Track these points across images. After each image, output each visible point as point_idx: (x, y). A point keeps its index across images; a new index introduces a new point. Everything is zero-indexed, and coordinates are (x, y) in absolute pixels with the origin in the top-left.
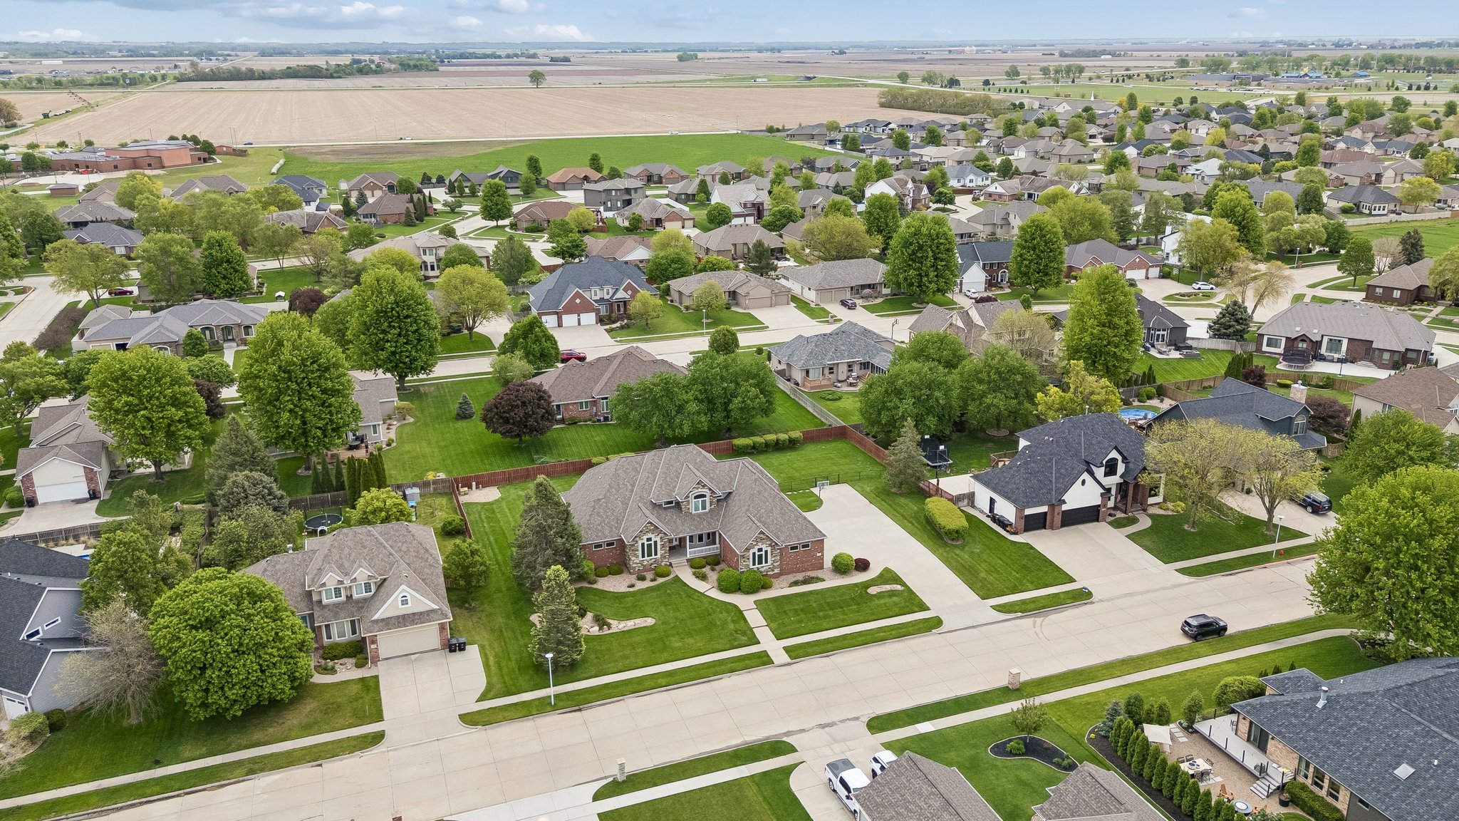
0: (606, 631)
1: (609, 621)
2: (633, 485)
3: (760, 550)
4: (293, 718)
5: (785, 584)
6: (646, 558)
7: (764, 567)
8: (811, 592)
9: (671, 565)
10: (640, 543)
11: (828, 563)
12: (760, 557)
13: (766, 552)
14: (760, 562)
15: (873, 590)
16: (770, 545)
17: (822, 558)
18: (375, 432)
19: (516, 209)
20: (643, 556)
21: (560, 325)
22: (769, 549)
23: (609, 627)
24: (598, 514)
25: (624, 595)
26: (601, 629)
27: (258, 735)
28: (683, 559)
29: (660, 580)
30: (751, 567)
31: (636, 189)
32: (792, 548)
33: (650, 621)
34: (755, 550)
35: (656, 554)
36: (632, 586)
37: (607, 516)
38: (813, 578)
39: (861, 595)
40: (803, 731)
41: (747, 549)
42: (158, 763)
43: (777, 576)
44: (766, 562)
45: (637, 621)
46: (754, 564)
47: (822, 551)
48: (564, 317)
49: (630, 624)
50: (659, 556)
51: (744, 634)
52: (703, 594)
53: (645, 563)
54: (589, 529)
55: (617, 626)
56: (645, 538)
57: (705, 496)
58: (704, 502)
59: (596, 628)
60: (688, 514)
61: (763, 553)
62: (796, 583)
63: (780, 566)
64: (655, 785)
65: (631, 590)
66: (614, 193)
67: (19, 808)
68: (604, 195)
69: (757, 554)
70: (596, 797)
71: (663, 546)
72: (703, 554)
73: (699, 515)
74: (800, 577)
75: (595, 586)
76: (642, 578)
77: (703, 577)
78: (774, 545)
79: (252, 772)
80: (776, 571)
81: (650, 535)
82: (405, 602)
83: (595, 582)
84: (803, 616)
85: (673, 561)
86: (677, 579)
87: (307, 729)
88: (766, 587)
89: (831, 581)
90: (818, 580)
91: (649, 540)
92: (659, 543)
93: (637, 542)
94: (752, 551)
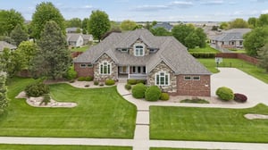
0: (42, 105)
3: (162, 74)
5: (178, 100)
7: (165, 87)
8: (195, 108)
9: (117, 81)
10: (100, 64)
11: (213, 93)
12: (162, 79)
13: (167, 76)
14: (162, 83)
15: (249, 116)
16: (170, 72)
17: (209, 89)
20: (102, 73)
22: (169, 75)
25: (77, 90)
26: (41, 103)
28: (125, 79)
30: (156, 84)
32: (186, 78)
34: (159, 73)
35: (109, 73)
36: (88, 86)
38: (200, 100)
39: (238, 118)
41: (153, 72)
43: (174, 95)
44: (167, 83)
46: (158, 83)
47: (209, 83)
50: (111, 74)
51: (126, 127)
52: (121, 96)
53: (103, 77)
55: (53, 104)
56: (103, 62)
57: (142, 47)
58: (141, 51)
60: (132, 55)
61: (165, 76)
62: (186, 101)
63: (177, 88)
69: (160, 76)
71: (113, 69)
73: (138, 57)
74: (190, 98)
75: (72, 84)
76: (96, 84)
77: (129, 89)
78: (172, 73)
80: (174, 91)
81: (106, 61)
83: (73, 82)
84: (182, 124)
89: (214, 104)
90: (204, 102)
91: (105, 64)
92: (111, 67)
93: (98, 64)
94: (156, 74)
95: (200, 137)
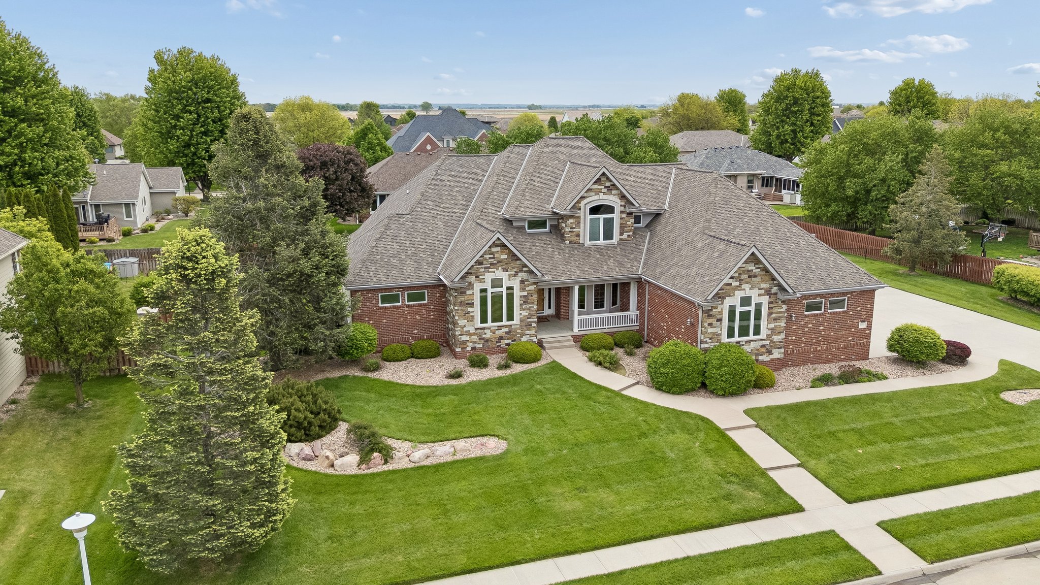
0: (377, 465)
1: (390, 442)
2: (469, 199)
3: (746, 301)
5: (804, 380)
6: (490, 324)
7: (751, 344)
9: (540, 343)
10: (477, 287)
11: (879, 347)
12: (745, 316)
13: (758, 306)
14: (744, 332)
15: (1014, 399)
16: (768, 292)
17: (866, 335)
18: (129, 215)
20: (484, 320)
22: (765, 300)
23: (387, 455)
24: (394, 239)
25: (435, 392)
26: (364, 460)
28: (565, 336)
29: (518, 368)
30: (725, 339)
32: (810, 308)
33: (493, 446)
34: (736, 300)
35: (510, 317)
36: (457, 375)
37: (412, 244)
38: (860, 373)
39: (996, 407)
41: (720, 297)
43: (779, 365)
44: (757, 332)
45: (461, 444)
46: (731, 334)
47: (869, 318)
49: (443, 451)
50: (516, 321)
51: (747, 482)
52: (617, 395)
53: (488, 334)
54: (373, 262)
55: (410, 454)
56: (488, 277)
57: (610, 209)
58: (609, 223)
59: (353, 458)
60: (576, 244)
61: (752, 308)
62: (825, 380)
63: (787, 343)
65: (454, 382)
69: (739, 309)
71: (525, 300)
72: (607, 328)
73: (598, 249)
74: (833, 369)
75: (375, 375)
76: (479, 363)
77: (613, 366)
78: (776, 292)
80: (777, 354)
81: (499, 274)
83: (377, 368)
84: (884, 446)
85: (545, 336)
86: (556, 368)
88: (762, 384)
90: (871, 377)
91: (496, 283)
92: (517, 294)
93: (470, 286)
94: (728, 302)
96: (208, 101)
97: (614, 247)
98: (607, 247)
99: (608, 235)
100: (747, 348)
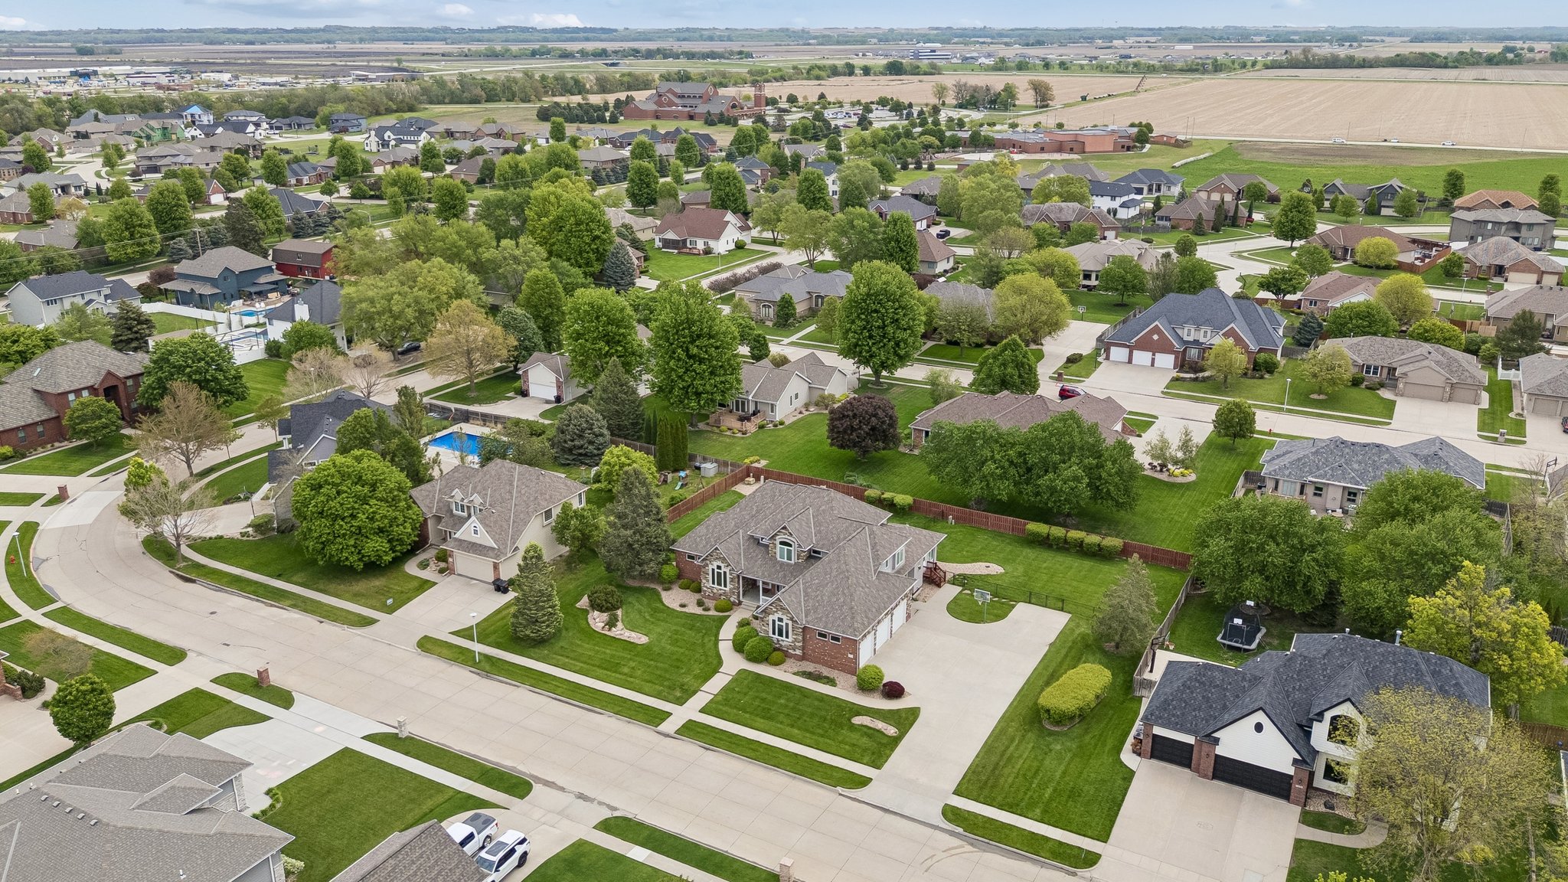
0: (604, 631)
1: (620, 624)
3: (780, 620)
4: (362, 586)
5: (793, 669)
6: (716, 586)
7: (785, 641)
9: (739, 604)
10: (710, 567)
12: (780, 627)
14: (780, 634)
15: (857, 720)
16: (791, 620)
17: (854, 662)
19: (1321, 228)
20: (714, 583)
21: (1130, 361)
22: (789, 623)
23: (610, 629)
25: (666, 610)
26: (604, 627)
27: (332, 587)
28: (753, 604)
29: (714, 613)
31: (1530, 226)
32: (820, 635)
33: (642, 640)
34: (775, 617)
35: (725, 586)
36: (685, 606)
38: (827, 678)
40: (562, 789)
42: (279, 576)
43: (799, 658)
44: (787, 637)
45: (633, 634)
46: (774, 633)
47: (853, 653)
48: (1135, 352)
49: (627, 635)
50: (727, 589)
51: (686, 690)
52: (717, 640)
53: (715, 591)
55: (620, 631)
56: (715, 564)
57: (790, 546)
58: (789, 552)
59: (603, 624)
60: (773, 558)
61: (784, 624)
62: (803, 674)
64: (407, 754)
65: (678, 608)
66: (1490, 226)
67: (203, 566)
68: (1474, 227)
69: (777, 623)
70: (370, 738)
71: (732, 580)
73: (782, 564)
75: (664, 592)
76: (700, 603)
78: (795, 622)
79: (294, 606)
80: (798, 652)
81: (720, 563)
82: (476, 532)
85: (746, 602)
86: (725, 618)
87: (355, 598)
89: (844, 691)
90: (831, 682)
91: (719, 567)
92: (728, 576)
93: (707, 565)
94: (771, 618)
95: (757, 725)
96: (876, 311)
97: (791, 565)
98: (788, 564)
99: (789, 558)
100: (783, 644)
